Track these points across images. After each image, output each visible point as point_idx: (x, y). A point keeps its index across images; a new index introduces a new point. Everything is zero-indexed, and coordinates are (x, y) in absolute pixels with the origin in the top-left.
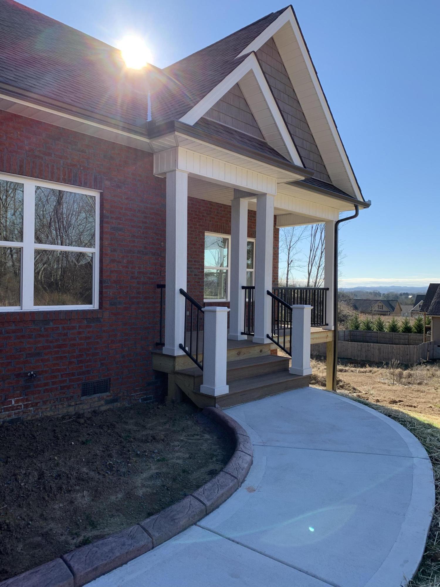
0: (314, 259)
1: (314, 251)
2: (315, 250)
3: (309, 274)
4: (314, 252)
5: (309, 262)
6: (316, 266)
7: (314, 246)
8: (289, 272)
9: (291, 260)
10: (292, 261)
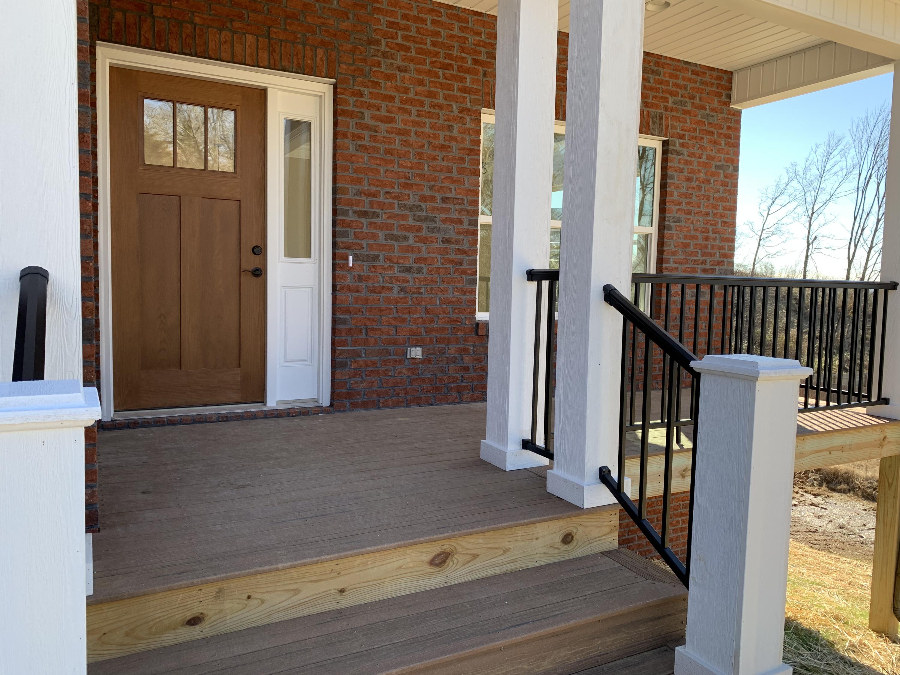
0: (861, 234)
1: (861, 219)
2: (864, 216)
3: (850, 262)
4: (863, 221)
5: (851, 239)
6: (865, 247)
7: (863, 210)
8: (810, 258)
9: (813, 237)
10: (815, 238)
